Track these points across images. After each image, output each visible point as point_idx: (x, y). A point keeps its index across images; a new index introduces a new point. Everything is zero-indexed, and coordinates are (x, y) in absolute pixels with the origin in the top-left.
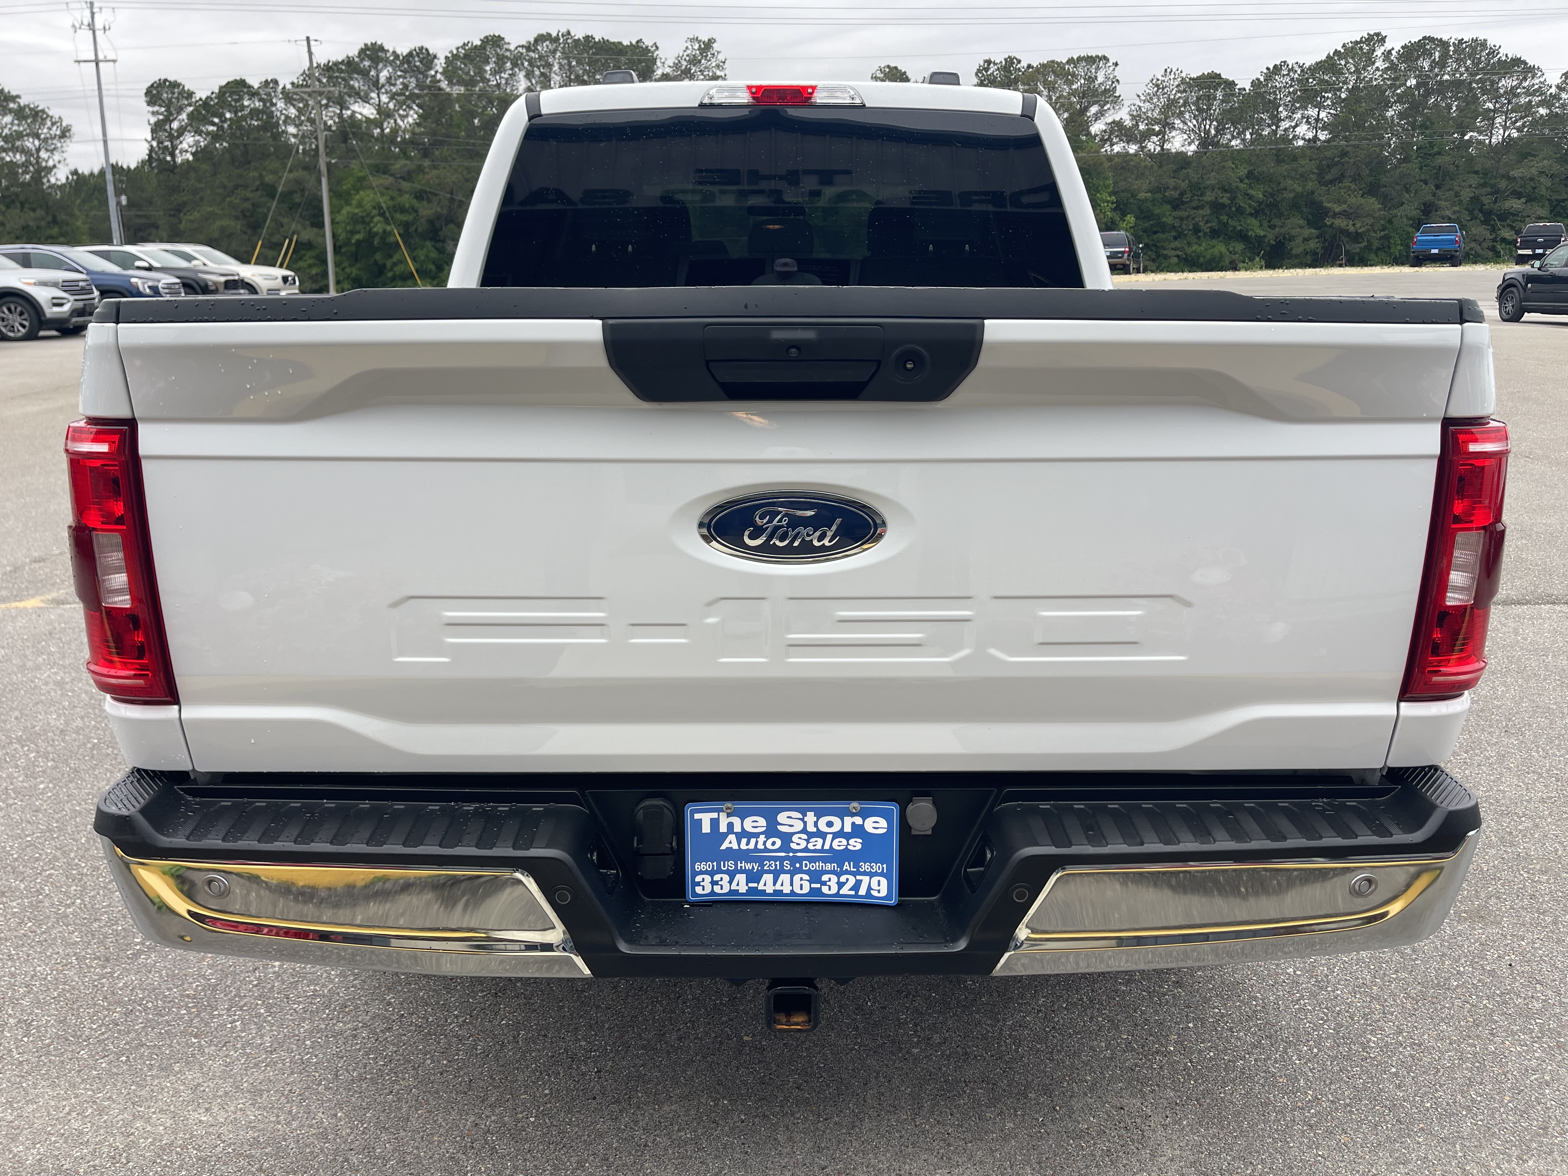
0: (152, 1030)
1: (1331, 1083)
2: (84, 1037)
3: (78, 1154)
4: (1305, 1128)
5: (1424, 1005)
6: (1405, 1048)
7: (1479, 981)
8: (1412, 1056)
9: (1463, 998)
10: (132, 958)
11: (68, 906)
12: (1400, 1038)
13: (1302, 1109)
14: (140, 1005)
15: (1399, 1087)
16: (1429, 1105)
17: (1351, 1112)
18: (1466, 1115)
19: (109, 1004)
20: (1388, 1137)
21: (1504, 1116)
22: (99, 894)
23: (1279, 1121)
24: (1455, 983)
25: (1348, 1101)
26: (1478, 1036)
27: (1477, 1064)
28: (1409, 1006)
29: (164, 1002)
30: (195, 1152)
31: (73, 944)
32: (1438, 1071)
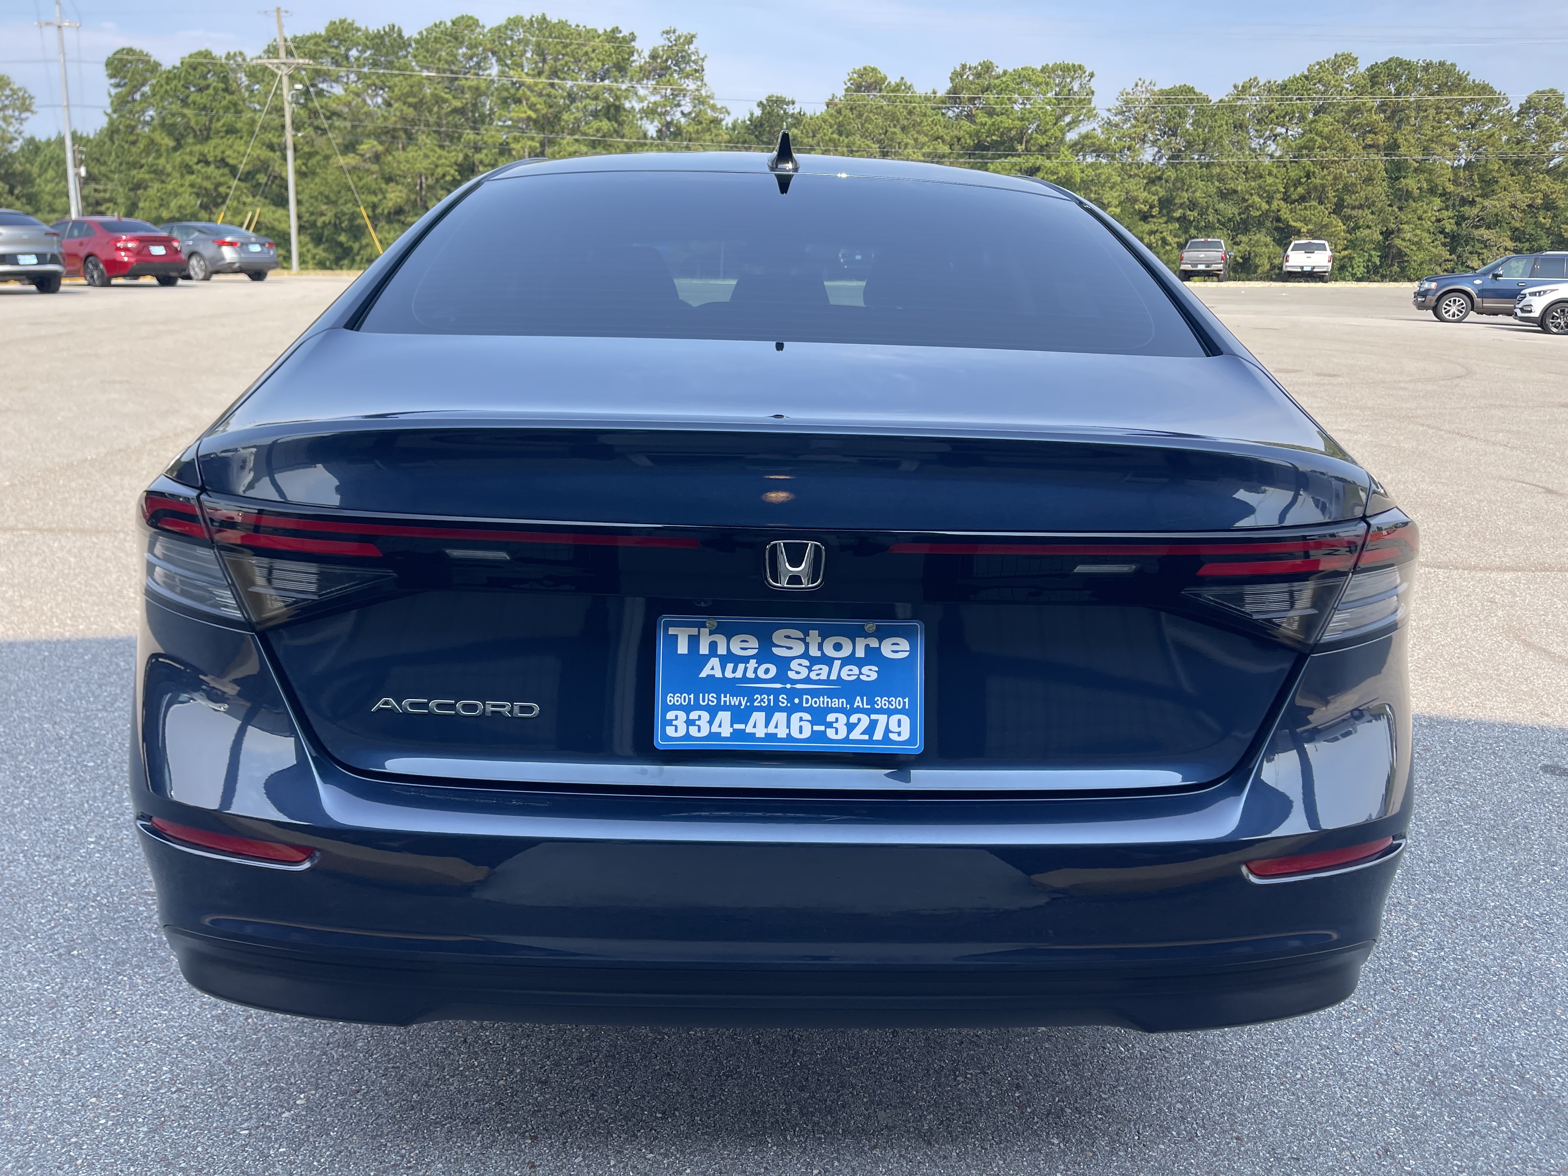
0: (108, 925)
1: (1375, 994)
2: (31, 931)
3: (24, 1045)
4: (1353, 1036)
5: (1463, 924)
6: (1447, 963)
7: (1516, 902)
8: (1455, 970)
9: (1502, 917)
10: (85, 857)
11: (16, 806)
12: (1442, 953)
13: (1348, 1017)
14: (93, 901)
15: (1446, 998)
16: (1479, 1016)
17: (1399, 1022)
18: (1519, 1027)
19: (60, 899)
20: (1441, 1045)
21: (1558, 1027)
22: (49, 795)
23: (1325, 1029)
24: (1493, 904)
25: (1395, 1011)
26: (1523, 953)
27: (1524, 979)
28: (1447, 923)
29: (121, 899)
30: (154, 1045)
31: (20, 842)
32: (1485, 985)
